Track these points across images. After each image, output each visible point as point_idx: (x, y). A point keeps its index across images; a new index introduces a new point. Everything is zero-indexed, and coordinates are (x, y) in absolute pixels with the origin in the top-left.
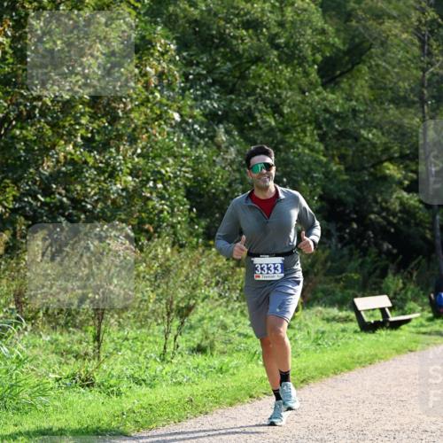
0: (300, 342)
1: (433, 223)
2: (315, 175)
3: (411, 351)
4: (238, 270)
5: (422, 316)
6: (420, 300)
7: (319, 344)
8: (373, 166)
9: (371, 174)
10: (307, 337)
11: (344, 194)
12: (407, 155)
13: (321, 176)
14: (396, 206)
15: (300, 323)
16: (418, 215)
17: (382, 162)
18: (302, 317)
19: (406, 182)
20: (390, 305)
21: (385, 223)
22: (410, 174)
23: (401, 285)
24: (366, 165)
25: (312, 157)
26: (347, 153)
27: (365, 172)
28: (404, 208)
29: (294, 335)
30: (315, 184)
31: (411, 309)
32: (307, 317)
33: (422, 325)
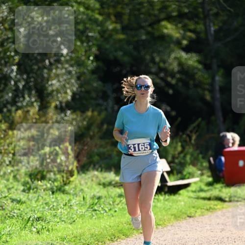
0: (75, 208)
1: (212, 84)
2: (90, 34)
3: (190, 217)
4: (10, 133)
5: (201, 181)
6: (199, 164)
7: (95, 210)
8: (151, 25)
9: (148, 33)
10: (83, 202)
11: (120, 53)
12: (186, 14)
13: (97, 35)
14: (175, 67)
15: (75, 188)
16: (197, 77)
17: (159, 21)
18: (77, 182)
19: (185, 42)
20: (168, 169)
21: (163, 84)
22: (189, 34)
23: (179, 149)
24: (144, 24)
25: (87, 15)
26: (123, 11)
27: (142, 31)
28: (183, 68)
29: (70, 200)
30: (91, 44)
31: (190, 174)
32: (83, 182)
33: (201, 190)
